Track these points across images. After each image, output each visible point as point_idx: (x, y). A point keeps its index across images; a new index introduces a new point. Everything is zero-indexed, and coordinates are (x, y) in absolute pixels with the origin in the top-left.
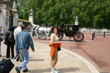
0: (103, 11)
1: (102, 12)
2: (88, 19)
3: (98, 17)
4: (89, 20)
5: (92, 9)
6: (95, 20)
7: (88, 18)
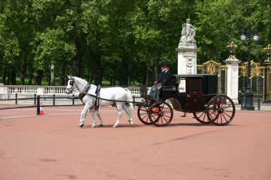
0: (72, 13)
1: (71, 16)
2: (14, 45)
3: (52, 37)
4: (17, 52)
5: (30, 6)
6: (41, 50)
7: (15, 41)
